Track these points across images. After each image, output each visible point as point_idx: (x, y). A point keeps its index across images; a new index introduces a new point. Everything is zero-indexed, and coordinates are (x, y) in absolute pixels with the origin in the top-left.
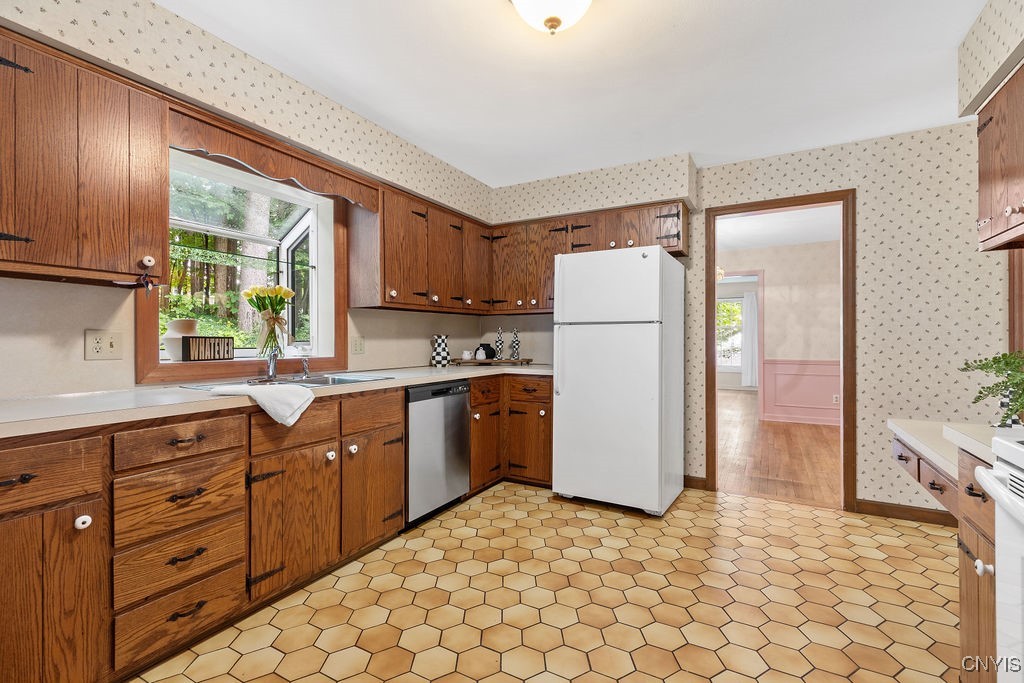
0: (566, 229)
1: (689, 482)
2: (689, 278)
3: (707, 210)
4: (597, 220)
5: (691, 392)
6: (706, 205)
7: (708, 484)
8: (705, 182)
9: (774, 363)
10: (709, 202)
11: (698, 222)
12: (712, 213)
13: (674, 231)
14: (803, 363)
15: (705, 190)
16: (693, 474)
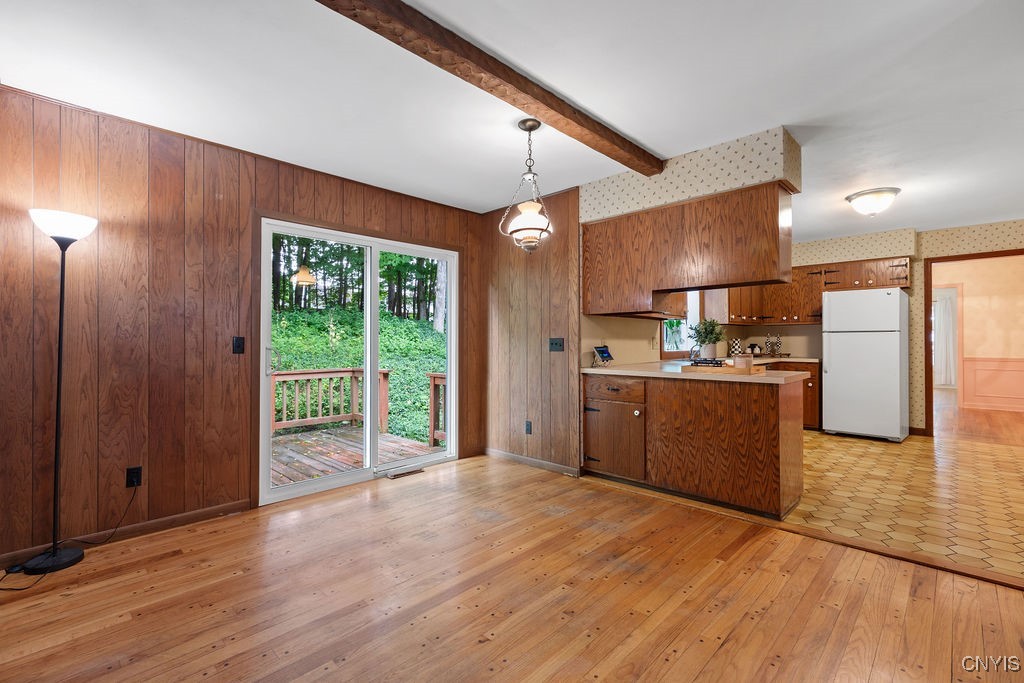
0: (820, 273)
1: (913, 431)
2: (912, 302)
3: (925, 259)
4: (845, 268)
5: (913, 374)
6: (924, 256)
7: (927, 432)
8: (924, 241)
9: (973, 360)
10: (926, 254)
11: (919, 268)
12: (929, 262)
13: (903, 275)
14: (1004, 361)
15: (923, 248)
16: (915, 426)
